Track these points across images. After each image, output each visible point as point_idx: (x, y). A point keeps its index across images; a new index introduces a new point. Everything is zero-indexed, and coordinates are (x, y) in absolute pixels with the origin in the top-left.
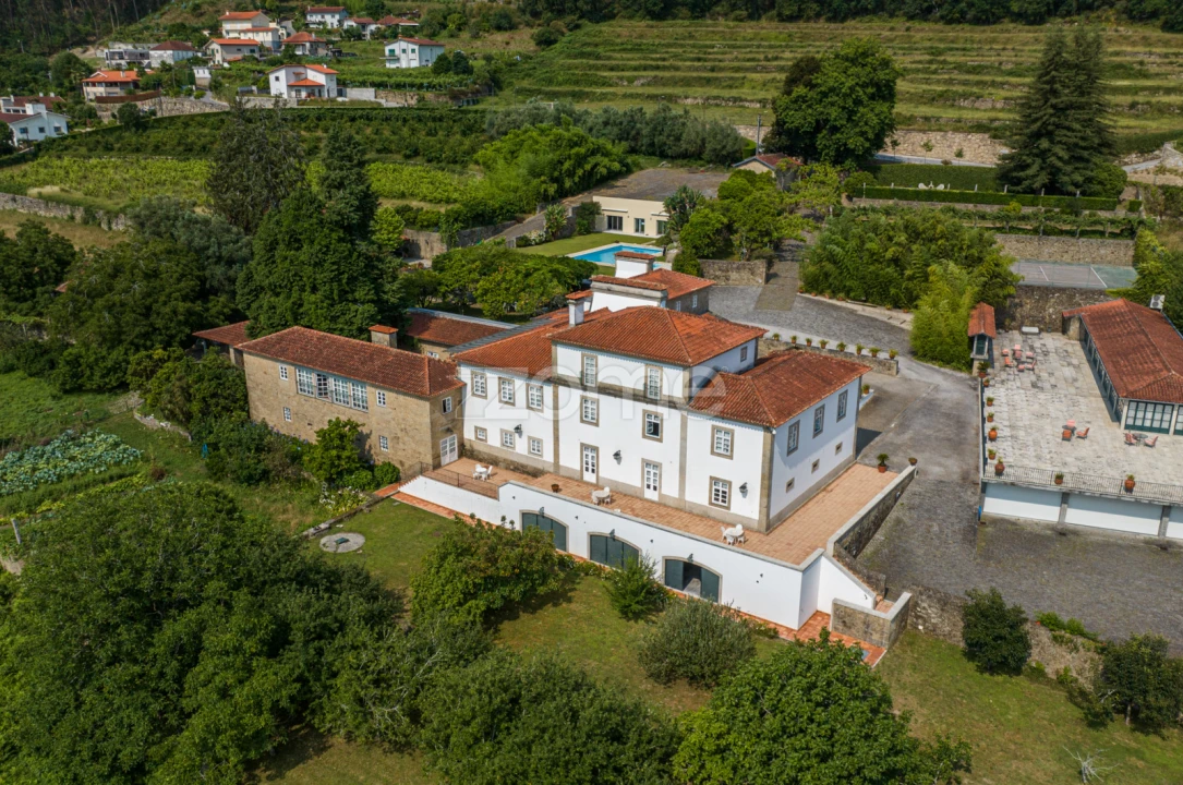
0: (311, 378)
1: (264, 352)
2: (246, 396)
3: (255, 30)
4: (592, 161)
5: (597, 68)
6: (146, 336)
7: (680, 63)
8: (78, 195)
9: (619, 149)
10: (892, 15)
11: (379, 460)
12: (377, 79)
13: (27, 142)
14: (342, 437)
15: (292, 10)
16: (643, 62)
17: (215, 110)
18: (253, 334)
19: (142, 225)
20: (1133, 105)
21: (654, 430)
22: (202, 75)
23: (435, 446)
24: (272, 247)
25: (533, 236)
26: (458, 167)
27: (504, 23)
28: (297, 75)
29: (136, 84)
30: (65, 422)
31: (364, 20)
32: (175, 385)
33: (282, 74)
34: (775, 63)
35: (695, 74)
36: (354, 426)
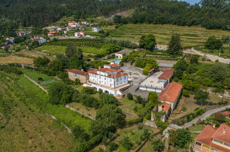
0: (75, 74)
1: (70, 71)
2: (68, 76)
3: (73, 25)
4: (116, 49)
5: (124, 32)
6: (58, 70)
7: (136, 31)
8: (48, 52)
9: (119, 47)
10: (170, 24)
11: (81, 82)
12: (90, 34)
13: (41, 43)
14: (77, 80)
15: (79, 21)
16: (131, 31)
17: (67, 39)
18: (69, 70)
19: (57, 57)
20: (192, 41)
21: (105, 79)
22: (65, 32)
23: (86, 81)
24: (72, 60)
25: (106, 59)
26: (99, 48)
27: (111, 24)
28: (79, 33)
29: (55, 33)
30: (49, 79)
31: (90, 23)
32: (61, 75)
33: (76, 33)
34: (151, 32)
35: (138, 33)
36: (79, 79)
